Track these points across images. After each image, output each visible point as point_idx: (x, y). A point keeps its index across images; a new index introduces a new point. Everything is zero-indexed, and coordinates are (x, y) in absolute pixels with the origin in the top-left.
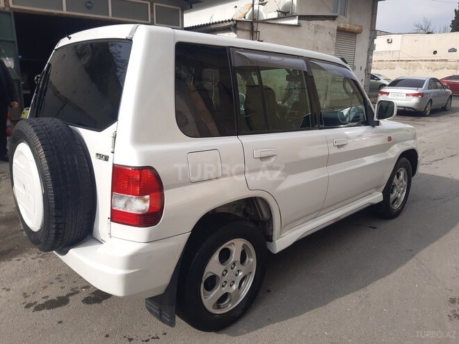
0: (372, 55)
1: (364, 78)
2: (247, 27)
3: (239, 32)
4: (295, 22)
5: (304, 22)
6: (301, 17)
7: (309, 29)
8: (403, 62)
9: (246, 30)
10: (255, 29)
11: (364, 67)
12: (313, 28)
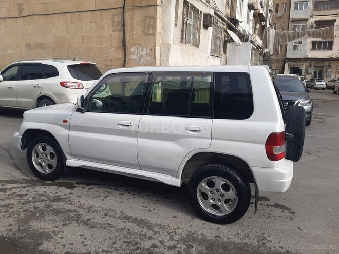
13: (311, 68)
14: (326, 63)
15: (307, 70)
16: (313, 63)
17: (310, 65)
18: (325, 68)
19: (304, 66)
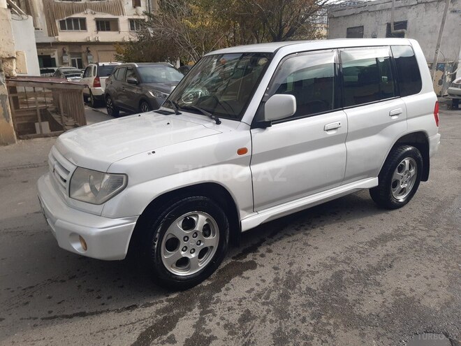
13: (66, 55)
14: (84, 49)
15: (61, 59)
16: (67, 49)
17: (64, 52)
18: (83, 55)
19: (56, 53)
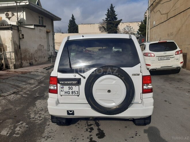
0: (54, 41)
1: (53, 49)
2: (16, 28)
3: (13, 30)
4: (33, 27)
5: (36, 27)
6: (35, 25)
7: (38, 30)
8: (58, 44)
9: (16, 30)
10: (19, 29)
11: (52, 46)
12: (39, 30)
